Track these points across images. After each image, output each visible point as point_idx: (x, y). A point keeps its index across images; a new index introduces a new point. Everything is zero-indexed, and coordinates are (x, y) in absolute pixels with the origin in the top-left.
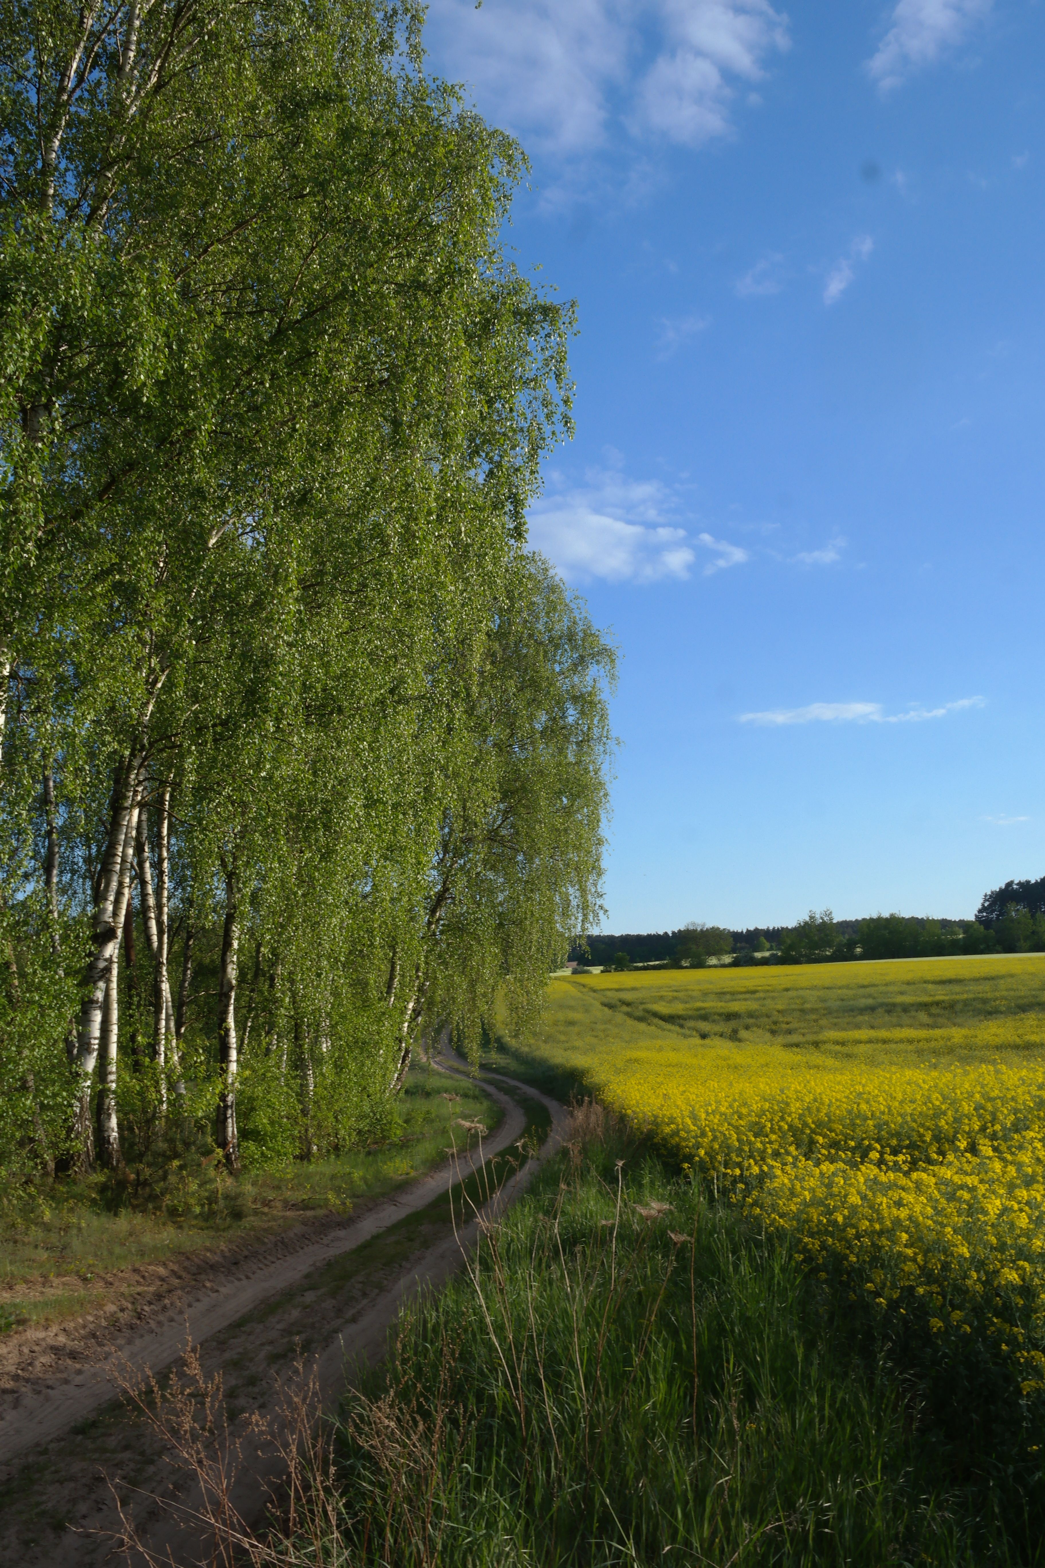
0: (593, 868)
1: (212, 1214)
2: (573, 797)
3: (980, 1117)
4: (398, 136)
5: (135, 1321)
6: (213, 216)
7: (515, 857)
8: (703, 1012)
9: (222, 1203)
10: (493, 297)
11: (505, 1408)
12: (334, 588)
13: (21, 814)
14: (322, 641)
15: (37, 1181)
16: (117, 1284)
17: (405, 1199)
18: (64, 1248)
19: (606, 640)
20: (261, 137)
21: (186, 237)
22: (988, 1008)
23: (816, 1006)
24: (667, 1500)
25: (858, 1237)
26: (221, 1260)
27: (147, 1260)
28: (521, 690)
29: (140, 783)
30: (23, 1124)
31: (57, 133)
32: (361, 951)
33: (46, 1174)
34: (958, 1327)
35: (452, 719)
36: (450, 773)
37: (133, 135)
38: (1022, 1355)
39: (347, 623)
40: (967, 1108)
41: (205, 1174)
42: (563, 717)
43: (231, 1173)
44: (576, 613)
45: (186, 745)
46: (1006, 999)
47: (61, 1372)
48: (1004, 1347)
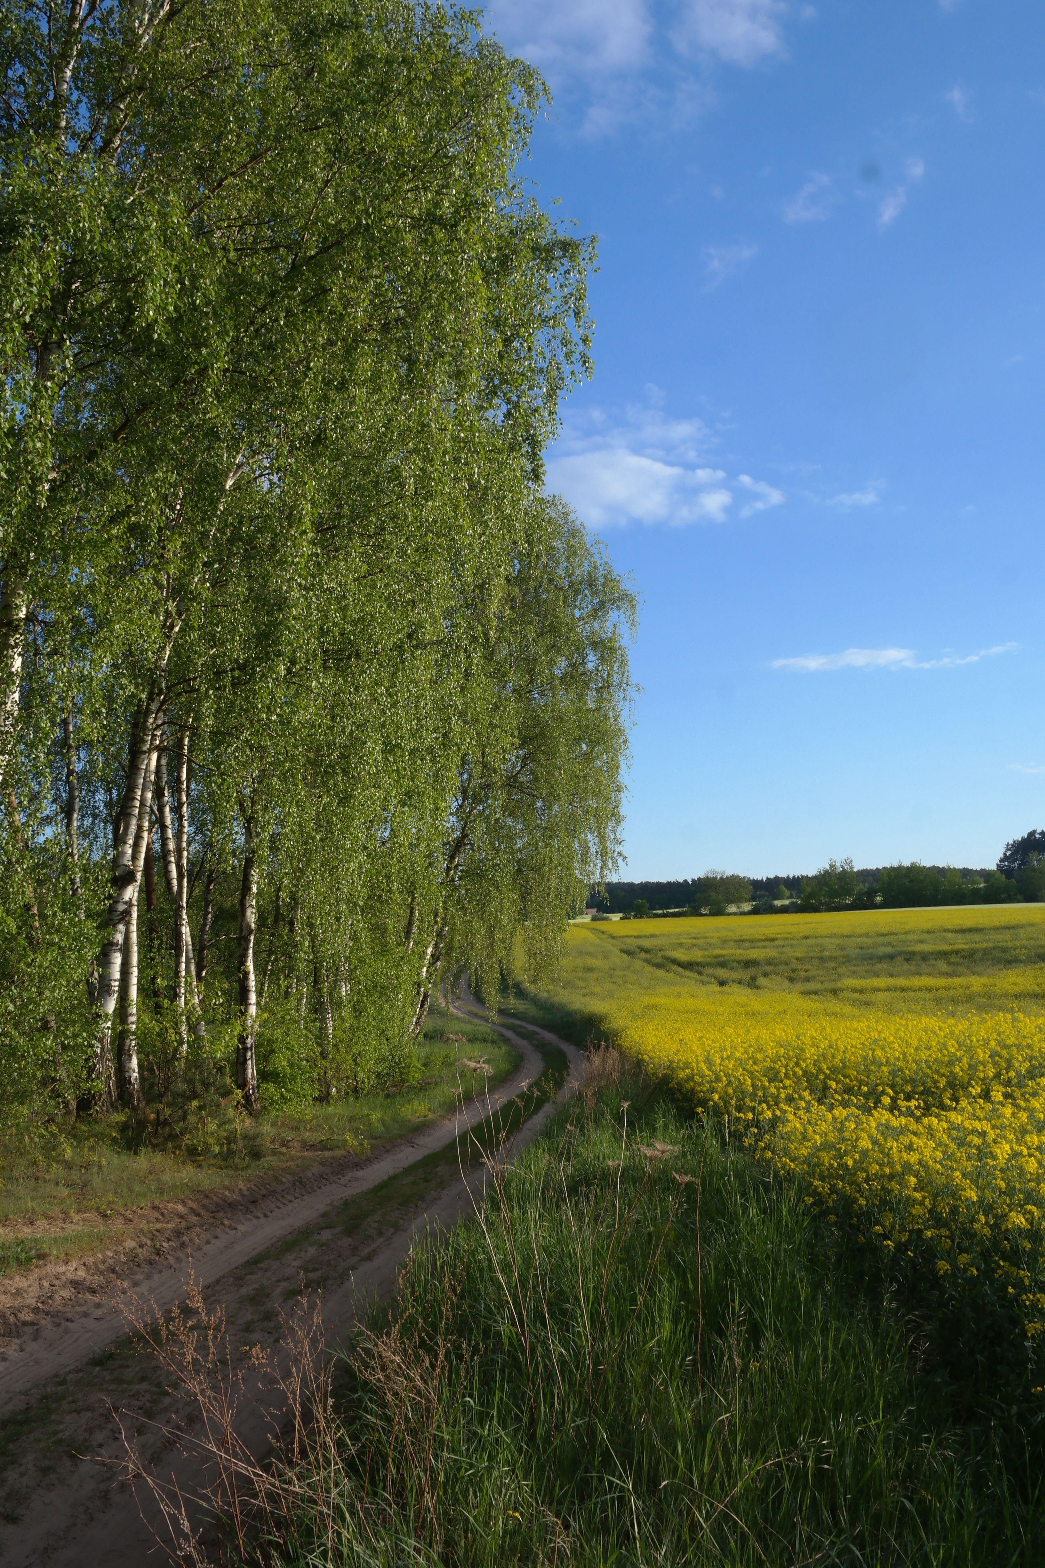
0: (612, 815)
1: (231, 1153)
2: (592, 744)
3: (995, 1064)
4: (413, 63)
5: (154, 1257)
6: (227, 149)
7: (535, 803)
8: (722, 959)
9: (240, 1143)
10: (511, 232)
11: (511, 1344)
12: (350, 532)
13: (38, 757)
14: (340, 585)
15: (59, 1119)
16: (136, 1220)
17: (422, 1140)
18: (85, 1185)
19: (626, 586)
20: (276, 67)
21: (201, 171)
22: (1008, 957)
23: (835, 954)
24: (669, 1436)
25: (867, 1180)
26: (239, 1198)
27: (166, 1198)
28: (541, 635)
29: (158, 727)
30: (44, 1064)
31: (69, 63)
32: (380, 896)
33: (68, 1113)
34: (965, 1270)
35: (470, 665)
36: (469, 719)
37: (145, 65)
38: (1028, 1298)
39: (365, 567)
40: (982, 1055)
41: (225, 1115)
42: (583, 663)
43: (250, 1114)
44: (597, 558)
45: (203, 689)
46: (1026, 948)
47: (80, 1305)
48: (1010, 1290)
